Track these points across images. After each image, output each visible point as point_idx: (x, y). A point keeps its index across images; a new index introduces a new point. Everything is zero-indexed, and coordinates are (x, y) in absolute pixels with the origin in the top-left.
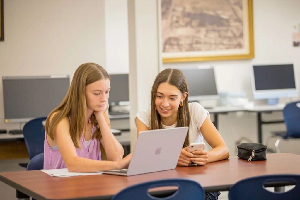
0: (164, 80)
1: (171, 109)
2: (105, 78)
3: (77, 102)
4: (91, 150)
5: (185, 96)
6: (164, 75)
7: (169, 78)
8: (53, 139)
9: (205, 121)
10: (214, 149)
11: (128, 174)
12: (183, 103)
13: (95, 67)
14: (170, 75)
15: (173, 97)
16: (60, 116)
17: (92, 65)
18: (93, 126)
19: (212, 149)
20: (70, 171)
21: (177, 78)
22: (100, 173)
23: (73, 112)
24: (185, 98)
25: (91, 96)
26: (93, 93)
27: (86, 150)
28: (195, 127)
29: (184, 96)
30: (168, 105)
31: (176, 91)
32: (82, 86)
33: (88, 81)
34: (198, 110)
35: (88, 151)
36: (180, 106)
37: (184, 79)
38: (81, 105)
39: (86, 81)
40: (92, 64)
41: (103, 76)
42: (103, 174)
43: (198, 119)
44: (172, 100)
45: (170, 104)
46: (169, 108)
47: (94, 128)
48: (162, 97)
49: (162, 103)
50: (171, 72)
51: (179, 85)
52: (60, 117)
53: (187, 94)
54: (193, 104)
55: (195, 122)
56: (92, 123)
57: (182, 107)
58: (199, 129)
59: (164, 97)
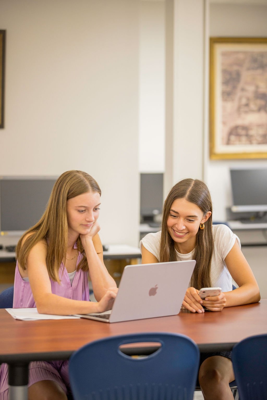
0: (181, 195)
1: (187, 233)
2: (94, 191)
3: (56, 221)
4: (74, 285)
5: (208, 216)
6: (182, 188)
7: (188, 193)
8: (25, 269)
9: (232, 249)
10: (241, 287)
11: (111, 320)
12: (205, 226)
13: (81, 175)
14: (190, 188)
15: (191, 219)
16: (34, 239)
17: (77, 174)
18: (80, 253)
19: (239, 287)
20: (40, 313)
21: (198, 194)
22: (78, 317)
23: (51, 234)
24: (207, 219)
25: (74, 214)
26: (76, 210)
27: (68, 284)
28: (219, 256)
29: (206, 217)
30: (184, 228)
31: (195, 211)
32: (63, 200)
33: (70, 194)
34: (225, 234)
35: (70, 286)
36: (199, 228)
37: (208, 194)
38: (60, 224)
39: (68, 195)
40: (78, 172)
41: (90, 187)
42: (81, 318)
43: (224, 246)
44: (189, 222)
45: (186, 227)
46: (186, 231)
47: (80, 257)
48: (177, 217)
49: (176, 224)
50: (192, 185)
51: (200, 203)
52: (33, 241)
53: (210, 213)
54: (218, 227)
55: (219, 250)
56: (78, 249)
57: (203, 230)
58: (224, 260)
59: (179, 217)
